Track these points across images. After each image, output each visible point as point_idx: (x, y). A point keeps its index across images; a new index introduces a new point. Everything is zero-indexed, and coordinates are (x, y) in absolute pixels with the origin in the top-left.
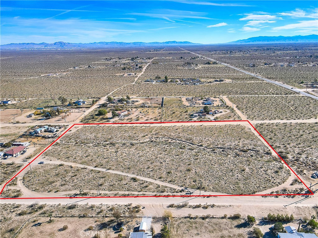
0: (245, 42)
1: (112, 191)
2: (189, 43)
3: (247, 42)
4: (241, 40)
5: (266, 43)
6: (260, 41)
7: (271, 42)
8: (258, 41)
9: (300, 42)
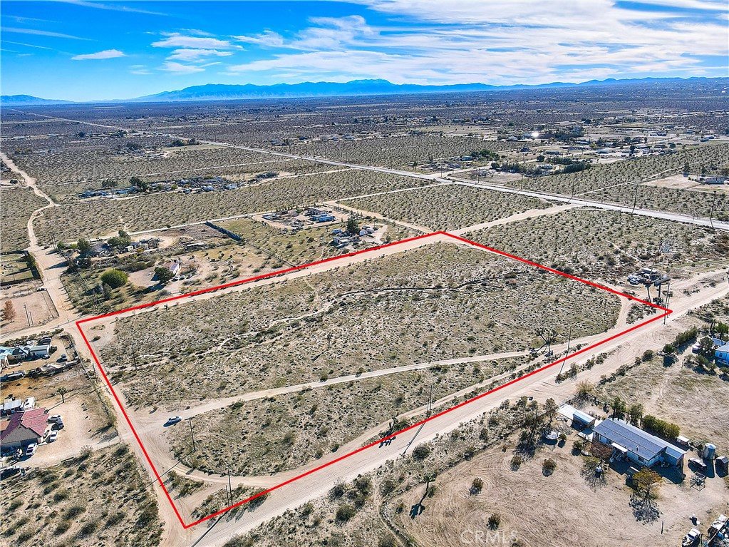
0: (180, 96)
1: (438, 401)
2: (31, 98)
3: (185, 97)
4: (169, 93)
5: (225, 98)
6: (211, 94)
7: (234, 96)
8: (207, 94)
9: (288, 97)
